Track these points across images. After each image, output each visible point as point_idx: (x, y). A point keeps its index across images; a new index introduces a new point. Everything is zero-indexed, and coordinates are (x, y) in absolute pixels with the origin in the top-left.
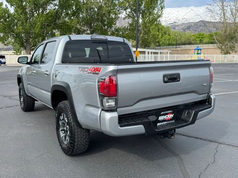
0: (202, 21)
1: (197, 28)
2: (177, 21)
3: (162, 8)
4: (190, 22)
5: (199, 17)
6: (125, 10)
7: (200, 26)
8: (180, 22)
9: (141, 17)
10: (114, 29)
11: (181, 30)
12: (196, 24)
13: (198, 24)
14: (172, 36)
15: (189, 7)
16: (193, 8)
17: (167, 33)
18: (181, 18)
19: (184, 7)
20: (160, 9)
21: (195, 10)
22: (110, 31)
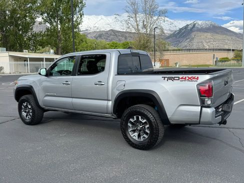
0: (112, 30)
1: (108, 37)
2: (89, 29)
3: (81, 16)
4: (101, 30)
5: (109, 26)
6: (42, 14)
7: (111, 35)
8: (92, 30)
9: (59, 22)
10: (30, 34)
11: (94, 38)
12: (107, 33)
13: (109, 33)
14: (89, 44)
15: (99, 15)
16: (103, 17)
17: (84, 40)
18: (92, 27)
19: (95, 16)
20: (79, 16)
21: (106, 19)
22: (25, 36)
